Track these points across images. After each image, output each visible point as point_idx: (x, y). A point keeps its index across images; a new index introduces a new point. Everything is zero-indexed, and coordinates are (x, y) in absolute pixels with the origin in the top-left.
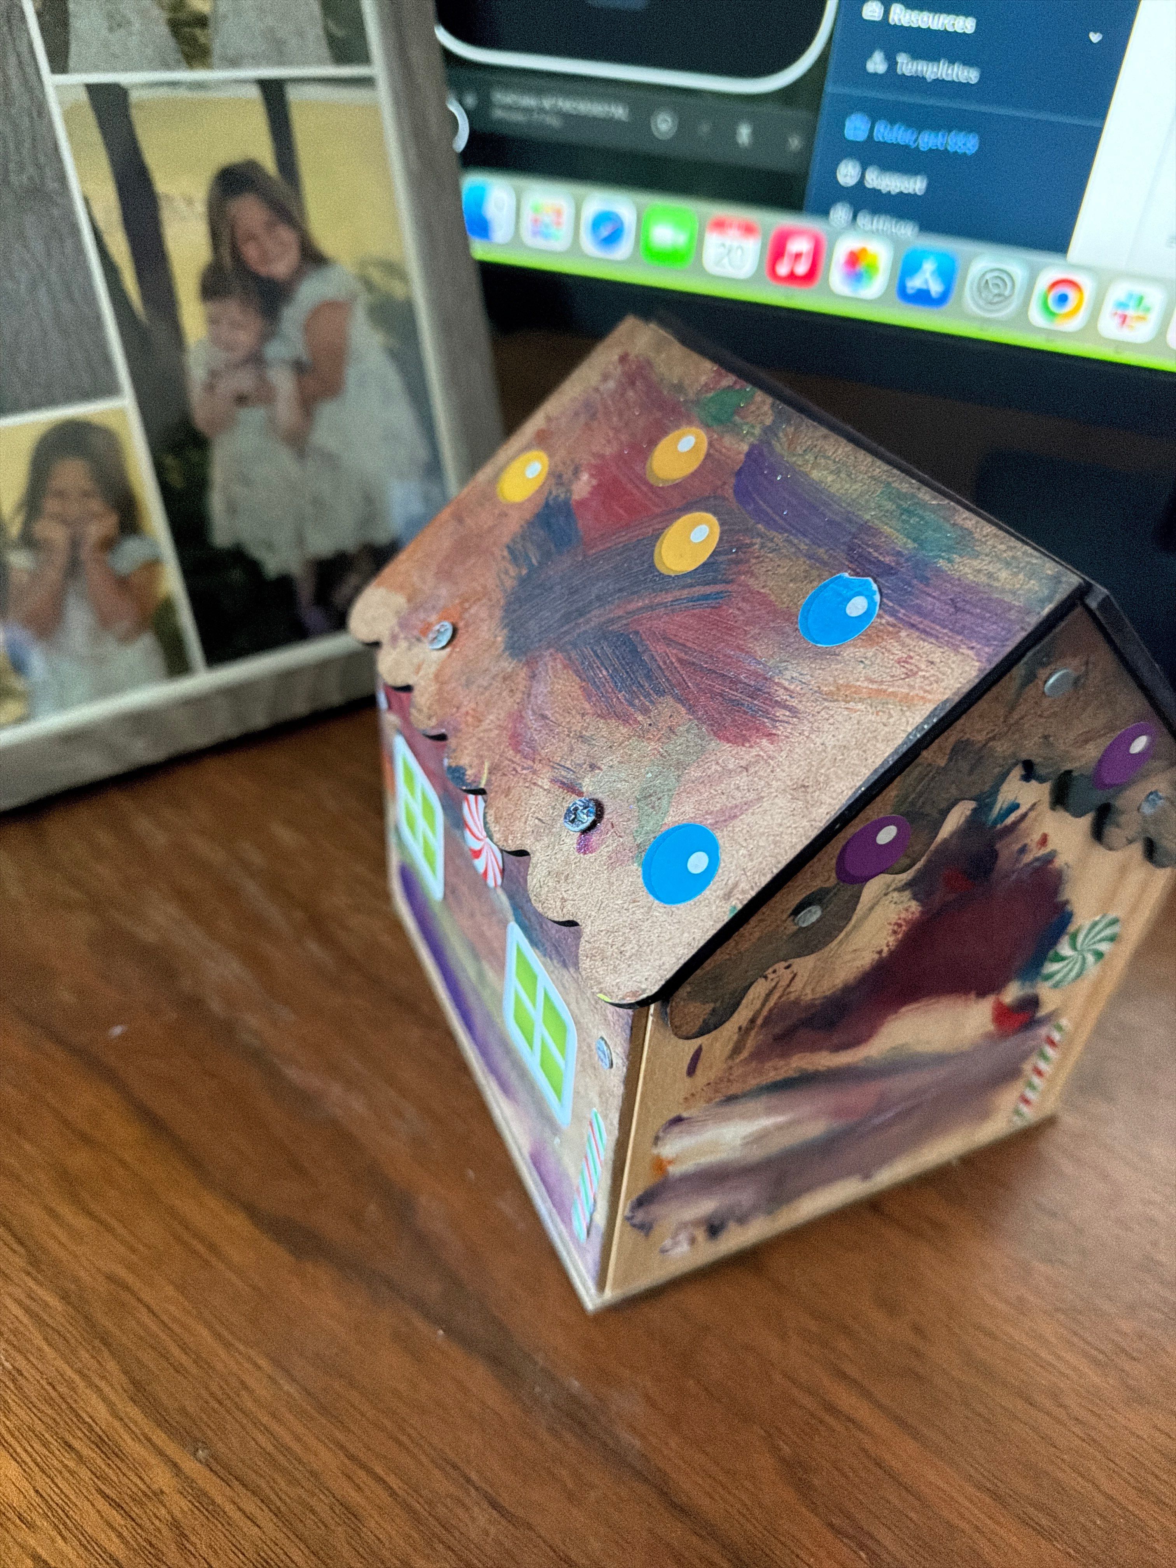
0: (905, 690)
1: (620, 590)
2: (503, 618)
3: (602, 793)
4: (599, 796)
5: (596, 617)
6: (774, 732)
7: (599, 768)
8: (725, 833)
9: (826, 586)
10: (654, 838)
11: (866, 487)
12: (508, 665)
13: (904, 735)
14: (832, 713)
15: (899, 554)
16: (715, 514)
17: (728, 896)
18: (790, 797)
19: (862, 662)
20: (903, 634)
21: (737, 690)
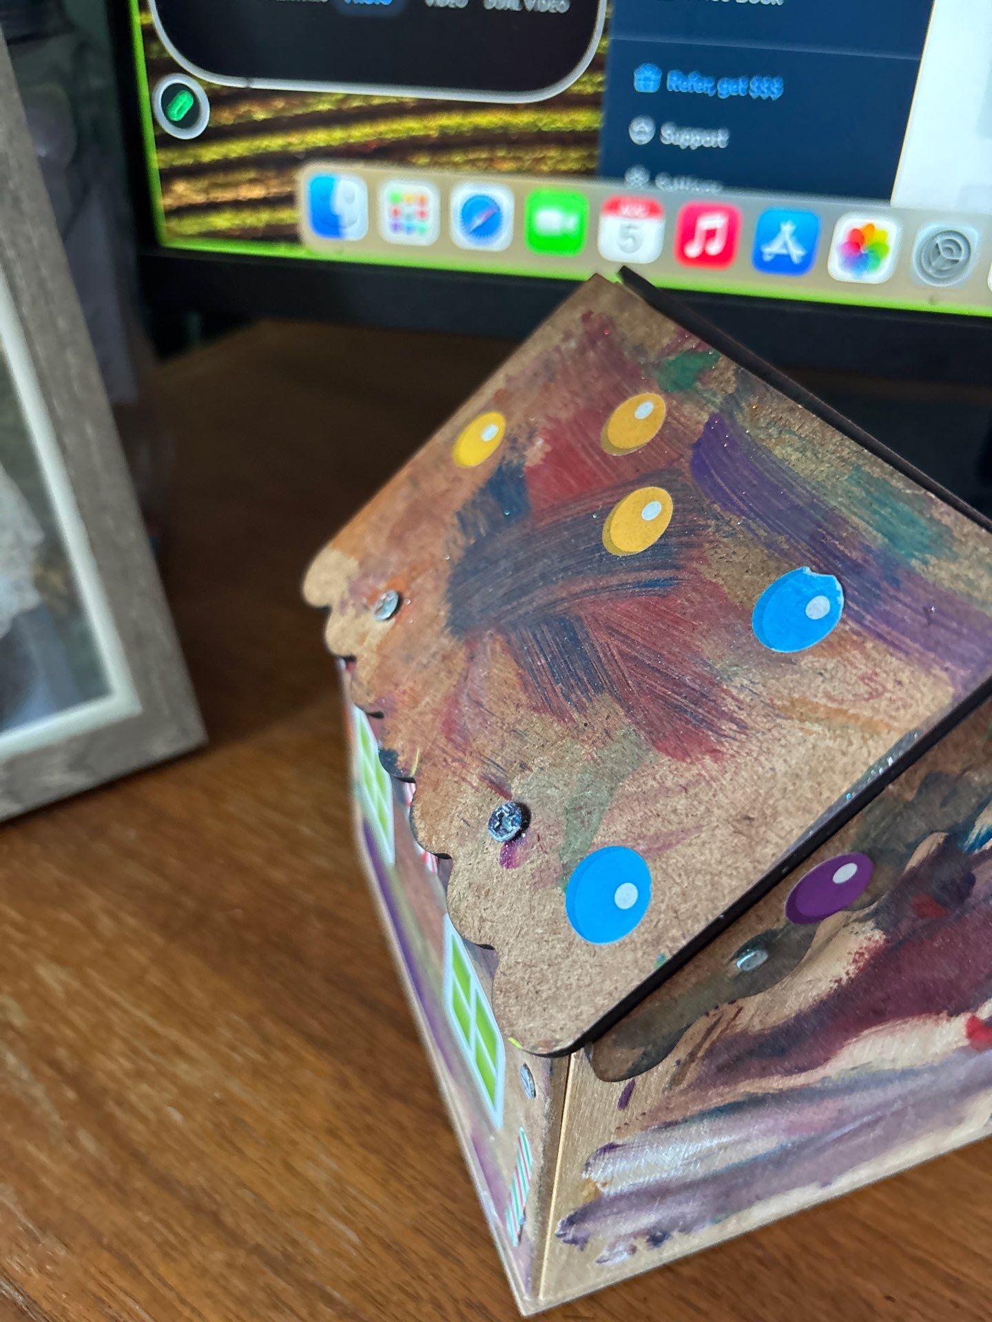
0: (867, 713)
1: (565, 569)
2: (449, 591)
3: (530, 798)
4: (527, 801)
5: (540, 597)
6: (718, 748)
7: (530, 769)
8: (658, 864)
9: (784, 581)
10: (581, 859)
11: (833, 469)
12: (446, 642)
13: (865, 769)
14: (784, 732)
15: (868, 550)
16: (669, 490)
17: (657, 941)
18: (732, 829)
19: (821, 674)
20: (869, 645)
21: (680, 695)
